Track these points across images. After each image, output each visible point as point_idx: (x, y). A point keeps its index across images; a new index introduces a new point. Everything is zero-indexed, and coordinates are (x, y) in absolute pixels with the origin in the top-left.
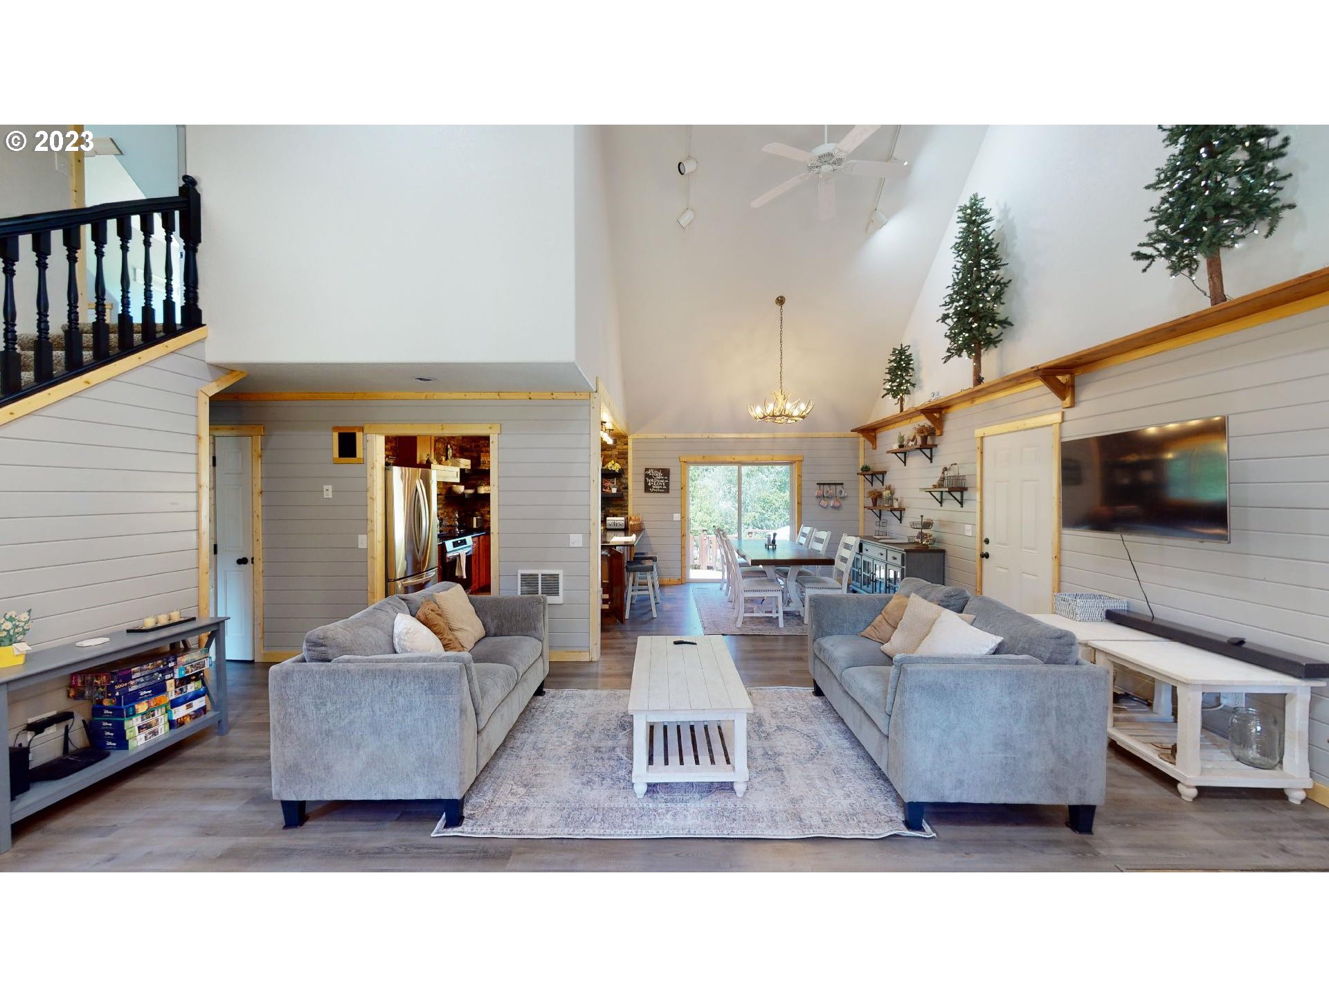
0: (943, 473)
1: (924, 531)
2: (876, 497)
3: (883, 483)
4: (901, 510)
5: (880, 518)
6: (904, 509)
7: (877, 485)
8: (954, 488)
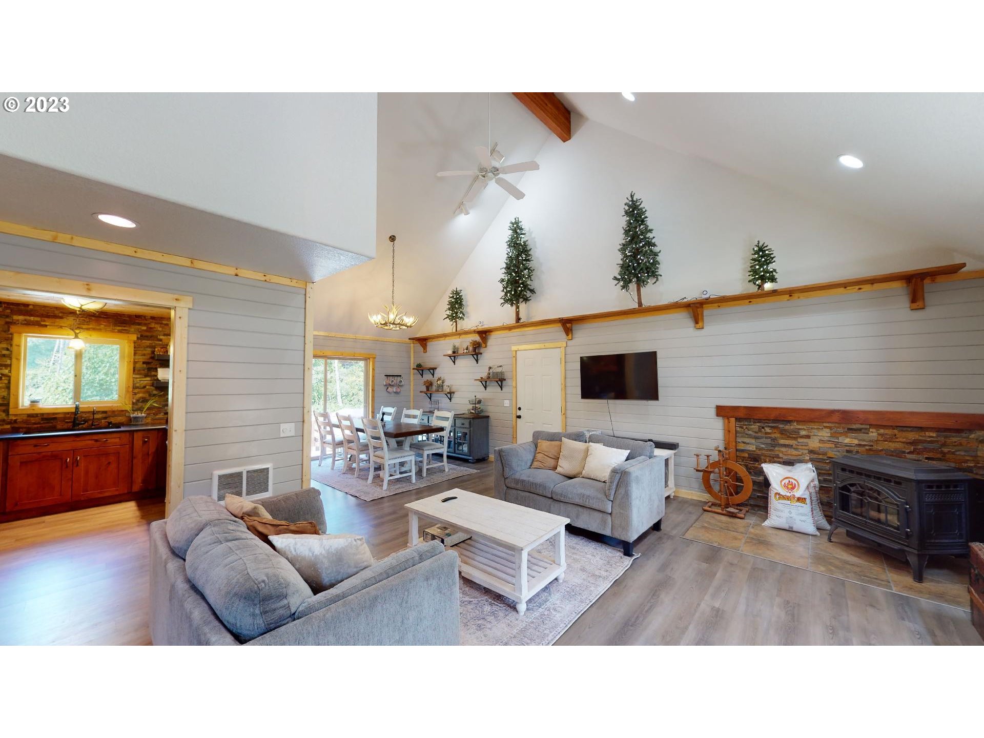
0: (489, 370)
1: (477, 405)
2: (429, 385)
3: (433, 375)
4: (451, 393)
5: (430, 398)
6: (454, 393)
7: (428, 376)
8: (498, 379)
